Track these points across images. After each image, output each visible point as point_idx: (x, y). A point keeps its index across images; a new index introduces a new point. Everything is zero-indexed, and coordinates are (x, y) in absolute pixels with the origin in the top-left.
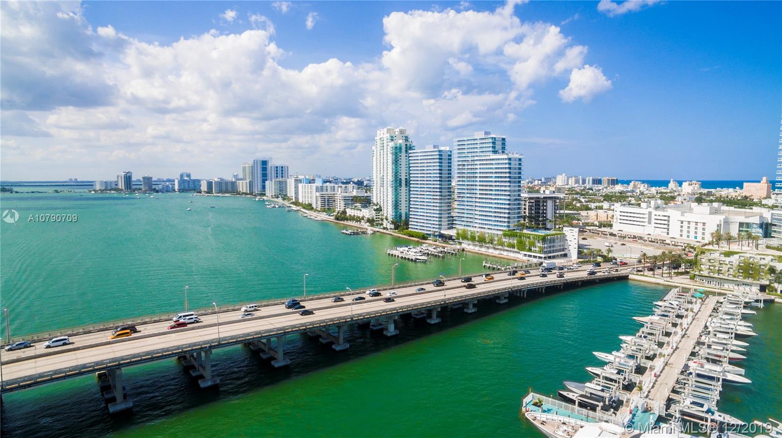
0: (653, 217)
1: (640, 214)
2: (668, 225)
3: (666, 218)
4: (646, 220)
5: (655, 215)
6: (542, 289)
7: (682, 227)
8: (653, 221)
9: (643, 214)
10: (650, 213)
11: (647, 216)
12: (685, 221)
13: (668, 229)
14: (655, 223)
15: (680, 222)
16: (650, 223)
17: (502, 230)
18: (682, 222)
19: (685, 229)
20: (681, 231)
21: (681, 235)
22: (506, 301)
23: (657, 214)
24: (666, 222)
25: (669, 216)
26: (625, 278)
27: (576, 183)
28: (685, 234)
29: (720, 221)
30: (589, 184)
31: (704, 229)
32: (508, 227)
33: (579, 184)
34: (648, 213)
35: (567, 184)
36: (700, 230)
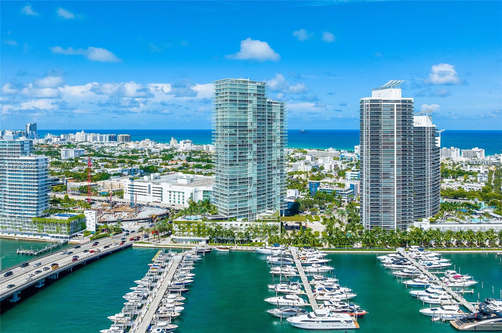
0: (152, 189)
1: (142, 186)
2: (162, 194)
3: (160, 189)
4: (147, 191)
5: (153, 187)
6: (70, 269)
7: (170, 195)
8: (152, 192)
9: (145, 186)
10: (149, 186)
11: (147, 188)
12: (172, 191)
13: (162, 197)
14: (153, 193)
15: (169, 192)
16: (150, 193)
17: (32, 218)
18: (170, 192)
19: (172, 196)
20: (170, 198)
21: (170, 201)
22: (43, 284)
23: (154, 187)
24: (160, 192)
25: (162, 188)
26: (130, 246)
27: (93, 140)
28: (172, 200)
29: (192, 190)
30: (106, 140)
31: (183, 197)
32: (37, 214)
33: (97, 140)
34: (148, 186)
35: (86, 141)
36: (181, 197)
